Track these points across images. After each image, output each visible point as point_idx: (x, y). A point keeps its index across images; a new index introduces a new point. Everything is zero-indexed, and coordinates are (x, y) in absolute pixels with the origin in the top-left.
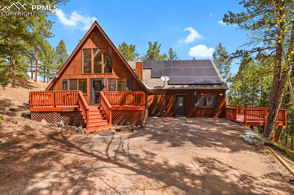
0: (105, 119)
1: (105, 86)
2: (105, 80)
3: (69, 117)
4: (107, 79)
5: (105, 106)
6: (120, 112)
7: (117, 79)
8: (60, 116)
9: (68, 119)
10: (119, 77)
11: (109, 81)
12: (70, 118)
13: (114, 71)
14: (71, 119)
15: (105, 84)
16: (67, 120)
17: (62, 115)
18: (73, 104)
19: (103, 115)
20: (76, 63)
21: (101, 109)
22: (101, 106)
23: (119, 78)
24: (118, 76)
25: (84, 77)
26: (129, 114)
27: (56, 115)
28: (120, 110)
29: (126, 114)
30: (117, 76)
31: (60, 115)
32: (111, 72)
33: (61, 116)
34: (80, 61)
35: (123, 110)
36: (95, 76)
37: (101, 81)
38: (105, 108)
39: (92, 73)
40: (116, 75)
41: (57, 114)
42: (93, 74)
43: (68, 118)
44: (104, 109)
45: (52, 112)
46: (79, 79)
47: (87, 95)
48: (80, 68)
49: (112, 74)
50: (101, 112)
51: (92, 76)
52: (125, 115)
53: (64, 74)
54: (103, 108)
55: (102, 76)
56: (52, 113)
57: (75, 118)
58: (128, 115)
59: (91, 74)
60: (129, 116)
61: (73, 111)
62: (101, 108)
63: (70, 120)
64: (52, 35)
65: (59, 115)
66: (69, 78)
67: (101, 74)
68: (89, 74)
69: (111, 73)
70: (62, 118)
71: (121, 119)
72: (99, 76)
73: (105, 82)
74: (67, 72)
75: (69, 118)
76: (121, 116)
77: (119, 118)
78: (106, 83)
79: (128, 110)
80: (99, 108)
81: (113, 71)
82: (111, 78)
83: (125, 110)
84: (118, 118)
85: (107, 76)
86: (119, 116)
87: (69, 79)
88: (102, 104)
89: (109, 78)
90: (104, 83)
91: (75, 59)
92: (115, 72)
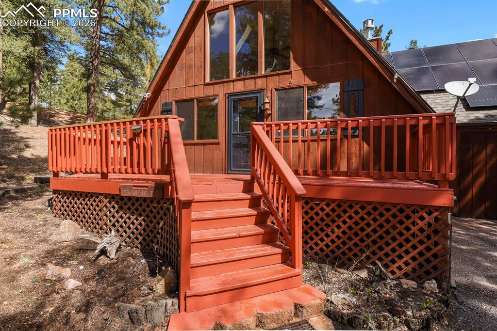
0: (269, 238)
1: (269, 112)
2: (269, 95)
3: (142, 218)
4: (275, 92)
5: (272, 177)
6: (333, 205)
7: (305, 88)
8: (117, 212)
9: (141, 224)
10: (313, 80)
11: (280, 99)
12: (144, 220)
13: (297, 63)
14: (148, 226)
15: (267, 106)
16: (137, 229)
17: (121, 208)
18: (150, 171)
19: (260, 220)
20: (192, 55)
21: (257, 191)
22: (254, 178)
23: (315, 83)
24: (310, 78)
25: (210, 91)
26: (375, 220)
27: (106, 206)
28: (334, 201)
29: (362, 219)
30: (307, 79)
31: (116, 206)
32: (288, 67)
33: (121, 213)
34: (201, 49)
35: (345, 201)
36: (239, 87)
37: (257, 97)
38: (271, 187)
39: (231, 79)
40: (304, 74)
41: (110, 203)
42: (233, 81)
43: (140, 219)
44: (265, 194)
45: (97, 195)
46: (200, 100)
47: (218, 144)
48: (201, 67)
49: (290, 73)
50: (254, 203)
51: (232, 87)
52: (356, 223)
53: (165, 88)
54: (261, 187)
55: (260, 83)
56: (96, 200)
57: (159, 224)
58: (368, 225)
59: (228, 80)
60: (375, 231)
61: (152, 196)
62: (256, 185)
63: (144, 230)
64: (166, 31)
65: (113, 207)
66: (176, 99)
67: (255, 78)
68: (222, 83)
69: (288, 71)
70: (122, 217)
71: (338, 237)
72: (250, 85)
73: (267, 100)
74: (172, 84)
75: (143, 223)
76: (339, 227)
77: (328, 231)
78: (270, 101)
79: (369, 203)
80: (248, 187)
81: (293, 64)
82: (286, 85)
83: (357, 203)
84: (322, 230)
85: (274, 83)
86: (328, 226)
87: (176, 102)
88: (259, 173)
89: (281, 85)
90: (264, 103)
91: (190, 46)
92: (299, 65)
